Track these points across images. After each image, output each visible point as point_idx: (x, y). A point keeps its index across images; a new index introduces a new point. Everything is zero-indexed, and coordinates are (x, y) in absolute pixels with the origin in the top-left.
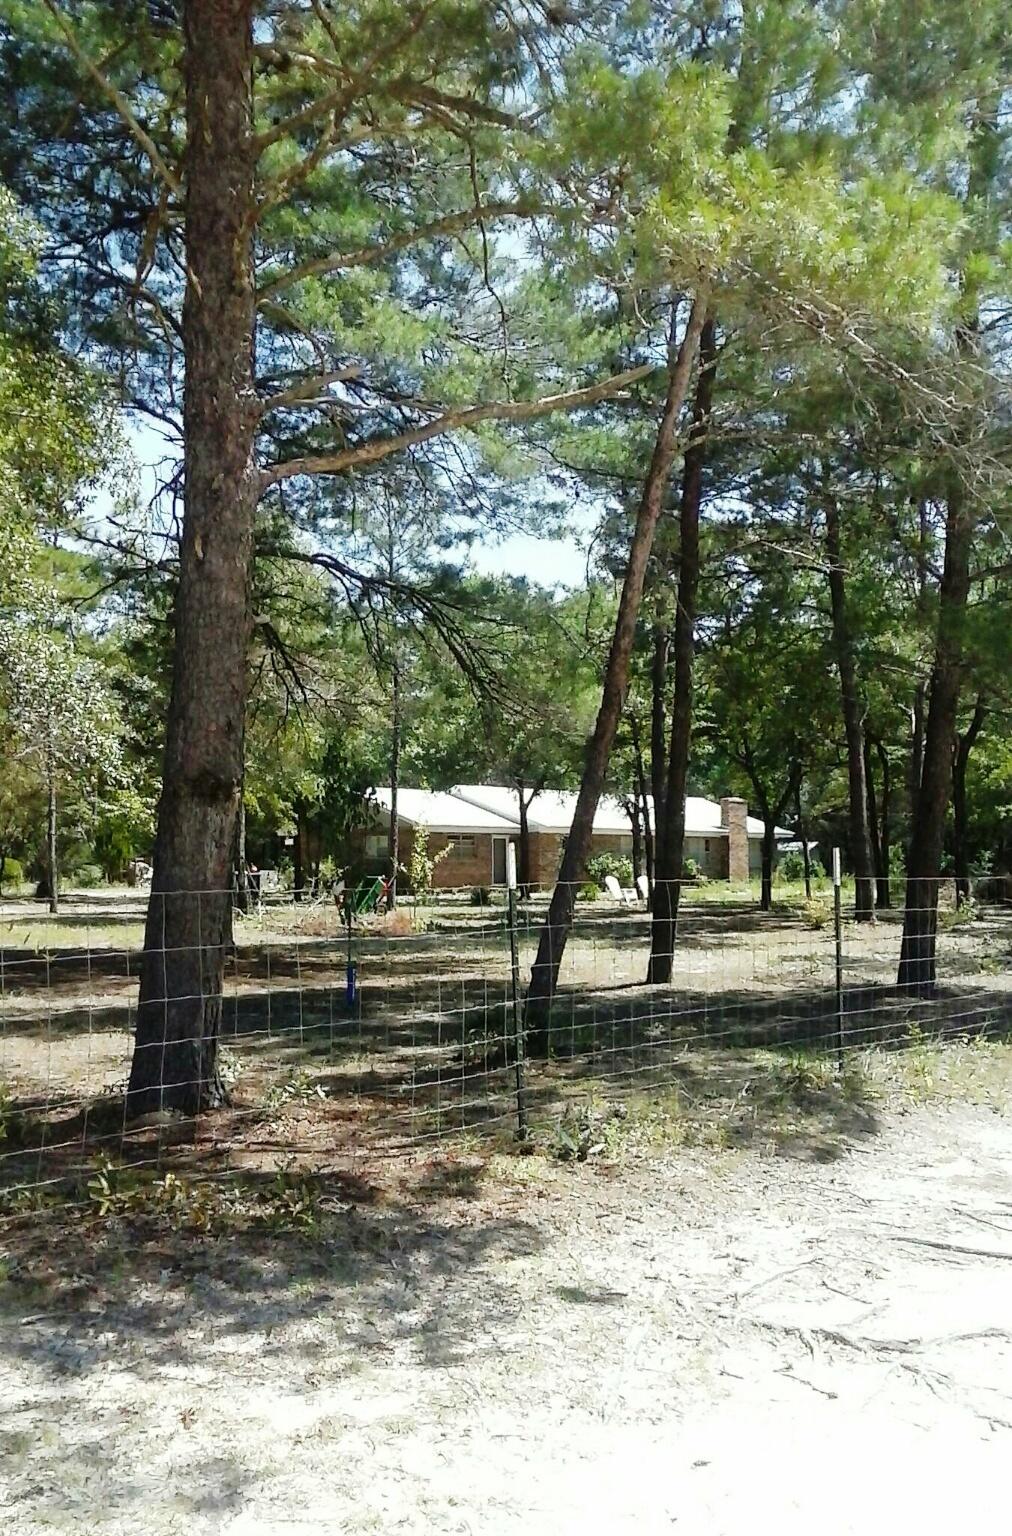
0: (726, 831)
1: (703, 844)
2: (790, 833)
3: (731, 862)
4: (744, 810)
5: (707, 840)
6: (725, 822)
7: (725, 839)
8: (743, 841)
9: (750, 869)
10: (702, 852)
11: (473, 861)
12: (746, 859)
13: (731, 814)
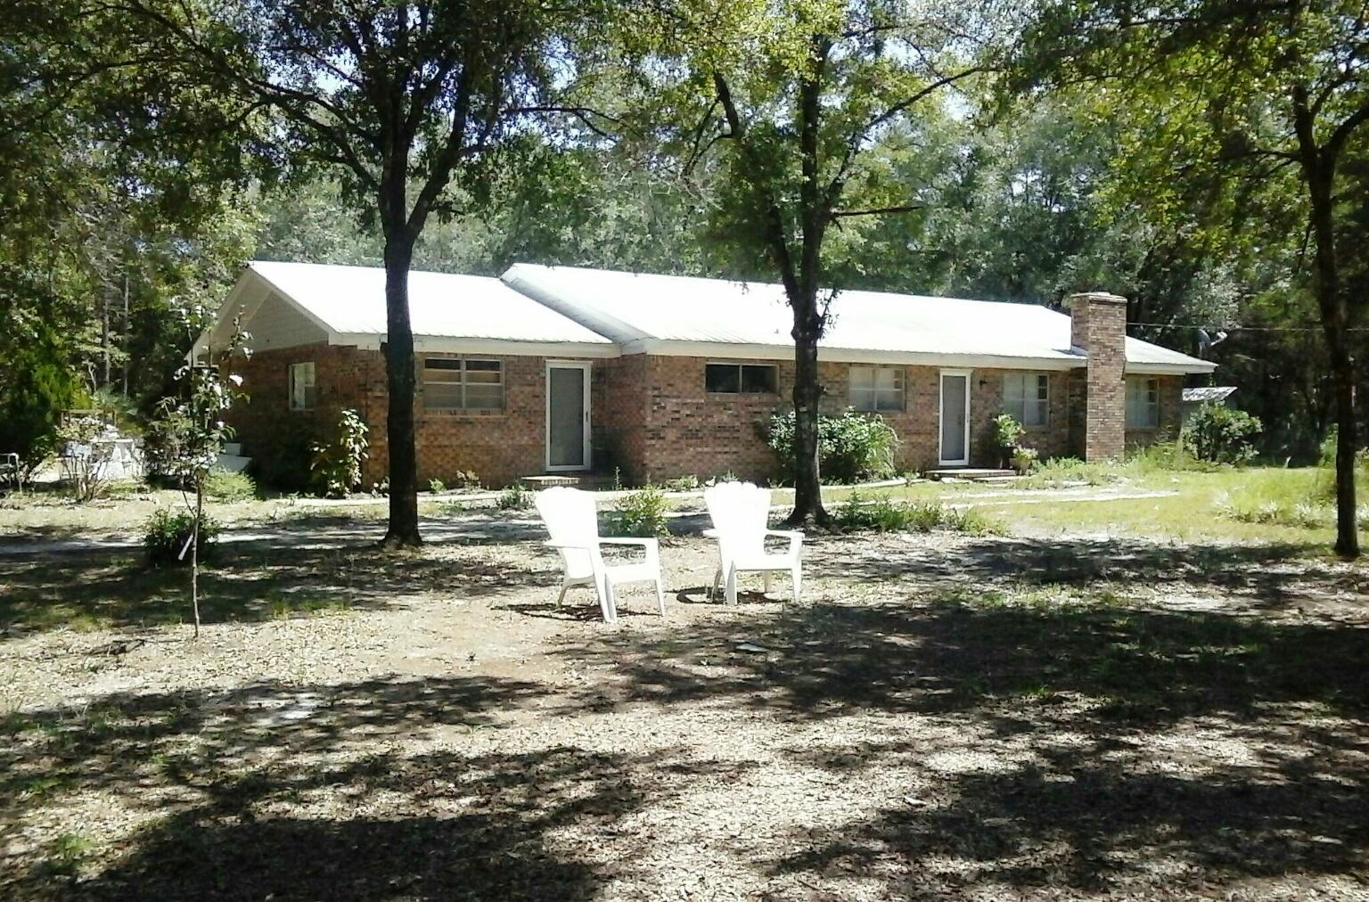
0: (1081, 359)
1: (1032, 388)
2: (1208, 366)
3: (1090, 422)
4: (1119, 319)
5: (1043, 378)
6: (1079, 339)
7: (1080, 373)
8: (1115, 380)
9: (1128, 434)
10: (1032, 399)
11: (496, 416)
12: (1120, 414)
13: (1093, 325)
